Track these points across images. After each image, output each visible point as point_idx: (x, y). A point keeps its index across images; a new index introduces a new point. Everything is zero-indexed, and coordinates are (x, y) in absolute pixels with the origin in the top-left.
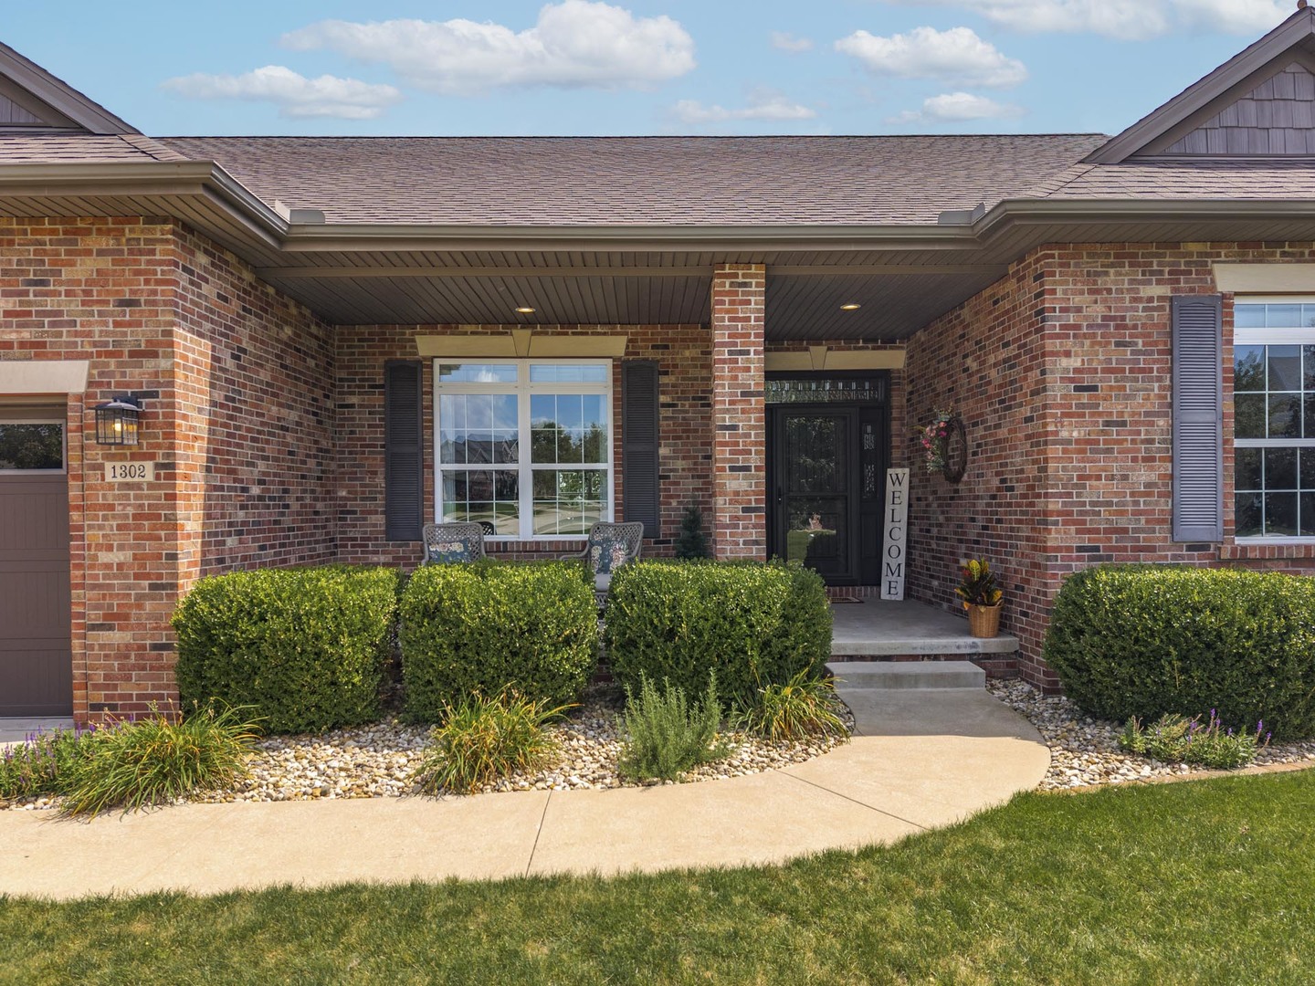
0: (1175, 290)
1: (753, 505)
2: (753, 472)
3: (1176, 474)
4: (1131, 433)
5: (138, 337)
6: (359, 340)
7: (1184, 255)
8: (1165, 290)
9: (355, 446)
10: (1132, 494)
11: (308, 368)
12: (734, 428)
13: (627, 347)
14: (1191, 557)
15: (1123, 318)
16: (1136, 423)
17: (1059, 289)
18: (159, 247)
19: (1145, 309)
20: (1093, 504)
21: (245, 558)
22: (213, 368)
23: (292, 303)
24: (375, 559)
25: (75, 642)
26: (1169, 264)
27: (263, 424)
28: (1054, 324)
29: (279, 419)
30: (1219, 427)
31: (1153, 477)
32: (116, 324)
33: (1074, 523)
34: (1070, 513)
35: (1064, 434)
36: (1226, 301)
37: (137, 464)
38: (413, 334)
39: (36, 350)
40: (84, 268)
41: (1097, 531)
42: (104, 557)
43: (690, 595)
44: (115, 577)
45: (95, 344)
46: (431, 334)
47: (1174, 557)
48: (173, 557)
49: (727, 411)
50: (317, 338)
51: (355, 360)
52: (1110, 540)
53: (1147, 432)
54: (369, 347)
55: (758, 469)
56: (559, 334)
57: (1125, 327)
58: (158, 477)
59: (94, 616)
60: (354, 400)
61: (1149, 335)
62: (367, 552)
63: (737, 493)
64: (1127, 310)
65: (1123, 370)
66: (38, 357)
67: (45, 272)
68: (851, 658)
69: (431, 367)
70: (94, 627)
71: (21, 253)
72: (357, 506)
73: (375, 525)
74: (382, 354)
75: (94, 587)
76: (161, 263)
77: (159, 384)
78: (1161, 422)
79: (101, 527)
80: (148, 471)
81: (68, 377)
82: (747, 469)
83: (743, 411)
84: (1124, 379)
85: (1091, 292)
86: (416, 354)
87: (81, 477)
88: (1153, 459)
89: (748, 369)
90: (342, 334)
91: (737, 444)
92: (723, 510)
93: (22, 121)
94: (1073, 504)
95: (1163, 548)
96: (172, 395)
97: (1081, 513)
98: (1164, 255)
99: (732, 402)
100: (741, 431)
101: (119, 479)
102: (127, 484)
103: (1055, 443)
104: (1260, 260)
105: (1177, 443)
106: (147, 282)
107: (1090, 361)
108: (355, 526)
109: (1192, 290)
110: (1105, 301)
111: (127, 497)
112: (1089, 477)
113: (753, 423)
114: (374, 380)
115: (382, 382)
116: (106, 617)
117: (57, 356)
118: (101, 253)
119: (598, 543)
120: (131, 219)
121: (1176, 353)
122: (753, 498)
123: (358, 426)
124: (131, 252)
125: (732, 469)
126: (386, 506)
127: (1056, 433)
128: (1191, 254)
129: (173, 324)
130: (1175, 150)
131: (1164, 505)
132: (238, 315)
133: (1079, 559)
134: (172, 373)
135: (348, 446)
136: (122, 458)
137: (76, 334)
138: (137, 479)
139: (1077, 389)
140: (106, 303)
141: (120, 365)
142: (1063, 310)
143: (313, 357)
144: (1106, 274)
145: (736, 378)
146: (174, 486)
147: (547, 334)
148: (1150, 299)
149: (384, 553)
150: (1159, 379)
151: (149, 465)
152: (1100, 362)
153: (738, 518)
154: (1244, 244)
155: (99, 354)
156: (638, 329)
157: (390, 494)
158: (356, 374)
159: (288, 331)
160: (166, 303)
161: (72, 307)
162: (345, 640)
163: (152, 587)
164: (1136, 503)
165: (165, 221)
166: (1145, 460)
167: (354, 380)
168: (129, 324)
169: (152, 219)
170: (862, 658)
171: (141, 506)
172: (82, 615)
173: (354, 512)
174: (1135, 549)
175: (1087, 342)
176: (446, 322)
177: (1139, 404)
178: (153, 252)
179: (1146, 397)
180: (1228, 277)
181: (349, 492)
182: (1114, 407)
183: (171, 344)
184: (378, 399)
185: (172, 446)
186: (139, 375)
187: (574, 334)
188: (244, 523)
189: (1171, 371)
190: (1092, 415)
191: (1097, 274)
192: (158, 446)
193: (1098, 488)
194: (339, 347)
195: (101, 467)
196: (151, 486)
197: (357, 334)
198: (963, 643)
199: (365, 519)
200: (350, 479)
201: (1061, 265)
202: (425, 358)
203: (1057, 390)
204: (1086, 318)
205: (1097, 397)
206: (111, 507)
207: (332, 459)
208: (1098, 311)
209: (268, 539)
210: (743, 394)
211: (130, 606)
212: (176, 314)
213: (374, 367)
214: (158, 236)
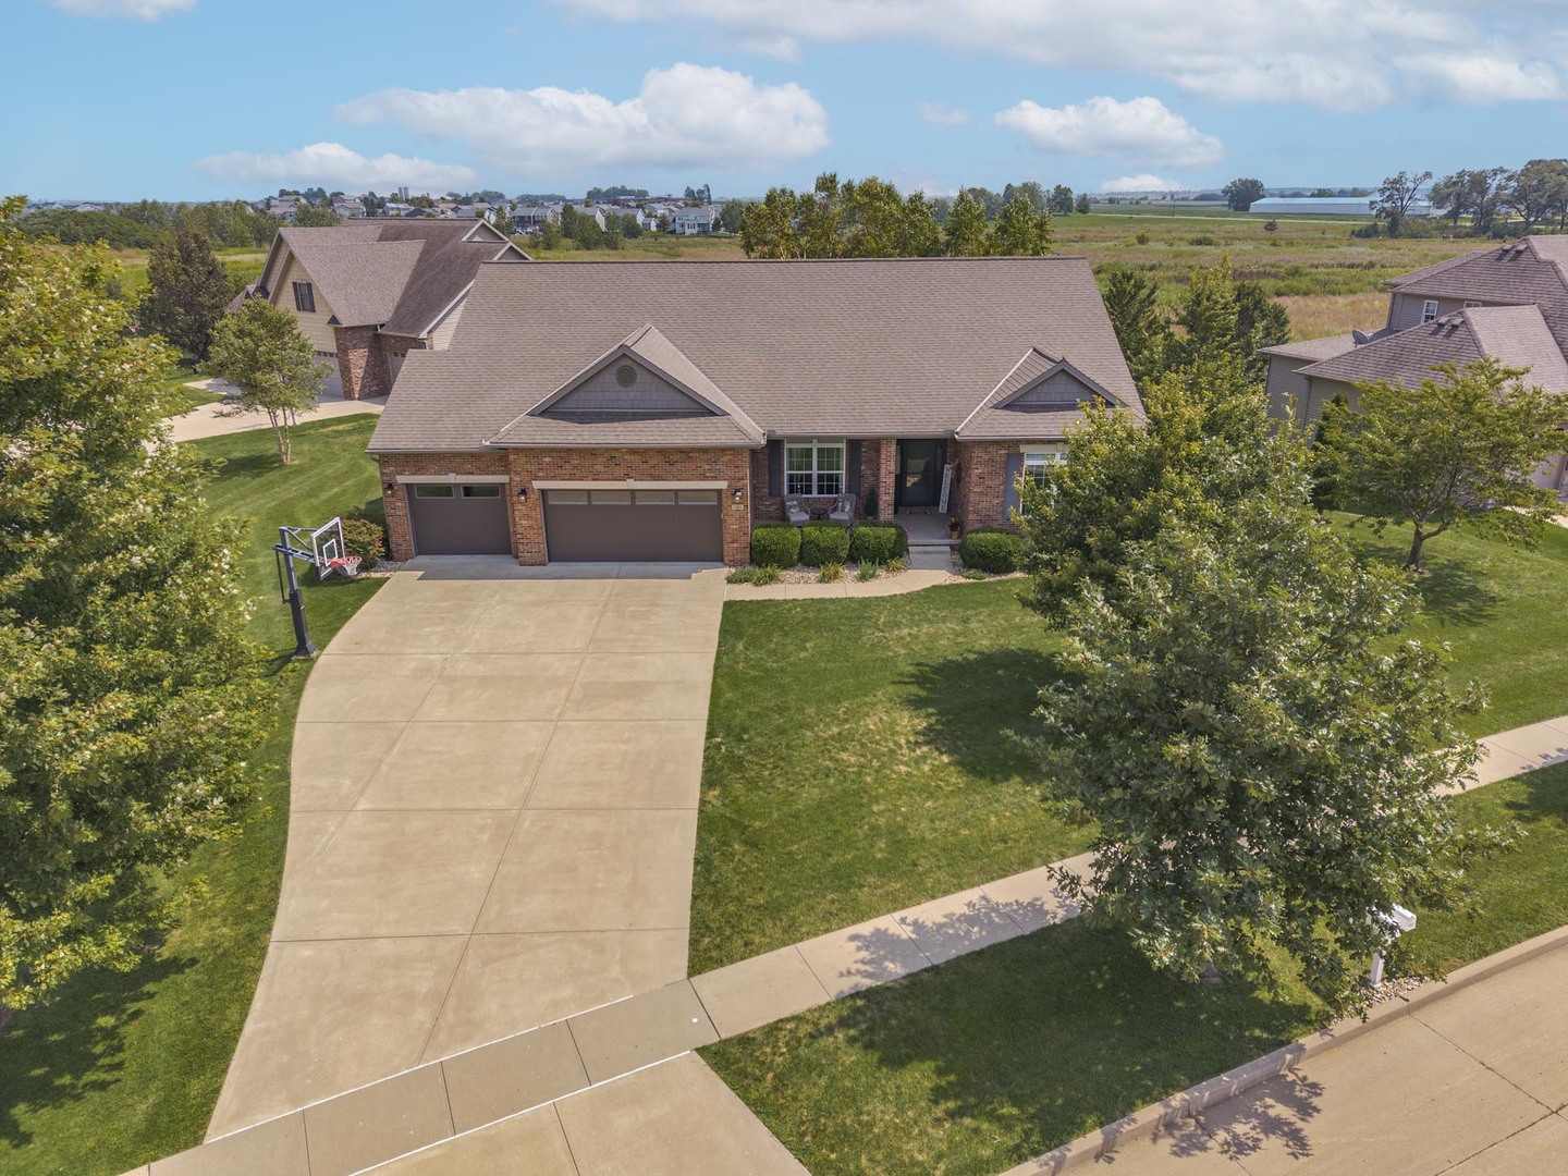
0: (1008, 452)
1: (891, 504)
3: (1005, 501)
4: (993, 490)
5: (739, 475)
7: (1012, 442)
8: (1006, 452)
10: (993, 506)
12: (886, 482)
15: (994, 459)
16: (995, 487)
17: (976, 451)
18: (744, 454)
19: (999, 456)
20: (982, 509)
26: (1008, 444)
28: (974, 461)
31: (999, 501)
32: (734, 472)
33: (976, 513)
34: (975, 511)
35: (975, 489)
36: (1022, 455)
37: (740, 505)
39: (715, 478)
40: (726, 458)
41: (982, 515)
42: (732, 527)
43: (872, 539)
44: (733, 531)
45: (729, 477)
47: (1002, 522)
48: (747, 526)
49: (884, 477)
52: (985, 518)
53: (998, 490)
57: (994, 461)
58: (744, 508)
59: (729, 540)
61: (1001, 464)
63: (886, 500)
64: (995, 457)
65: (993, 473)
66: (716, 480)
67: (716, 460)
68: (916, 546)
70: (729, 543)
71: (711, 455)
72: (759, 486)
73: (765, 492)
75: (729, 534)
76: (744, 457)
77: (744, 486)
78: (1002, 487)
79: (731, 520)
80: (742, 507)
81: (723, 485)
82: (889, 493)
83: (889, 478)
84: (992, 476)
85: (985, 452)
87: (726, 508)
88: (999, 497)
89: (891, 466)
91: (887, 486)
92: (881, 505)
93: (695, 407)
95: (999, 520)
96: (747, 489)
97: (978, 511)
99: (886, 474)
100: (888, 483)
101: (735, 509)
102: (737, 510)
103: (972, 492)
104: (1033, 444)
105: (1006, 492)
106: (741, 462)
107: (983, 471)
108: (759, 492)
109: (1013, 451)
110: (989, 455)
111: (737, 513)
112: (981, 502)
113: (891, 481)
116: (732, 540)
117: (720, 480)
121: (1008, 468)
122: (890, 502)
124: (737, 454)
125: (885, 493)
126: (769, 486)
127: (972, 489)
128: (1014, 442)
129: (747, 471)
131: (1001, 509)
134: (747, 484)
136: (736, 504)
137: (725, 474)
138: (739, 509)
139: (979, 478)
140: (731, 467)
141: (735, 482)
144: (990, 447)
145: (887, 468)
146: (747, 510)
148: (1002, 454)
149: (768, 501)
150: (1002, 475)
151: (742, 505)
152: (986, 471)
153: (886, 507)
155: (730, 479)
157: (770, 482)
160: (746, 467)
161: (723, 468)
163: (743, 534)
164: (994, 508)
166: (996, 497)
168: (737, 472)
170: (919, 546)
171: (740, 515)
172: (726, 540)
173: (758, 488)
174: (992, 520)
175: (983, 466)
177: (997, 482)
178: (742, 454)
179: (998, 480)
180: (1023, 449)
181: (756, 482)
182: (989, 483)
183: (747, 477)
185: (747, 501)
186: (740, 484)
189: (1006, 473)
190: (983, 485)
191: (987, 447)
192: (744, 501)
193: (983, 504)
195: (731, 506)
196: (743, 510)
198: (948, 541)
199: (762, 490)
201: (977, 445)
203: (974, 478)
204: (983, 459)
205: (984, 481)
206: (732, 516)
208: (987, 457)
211: (736, 538)
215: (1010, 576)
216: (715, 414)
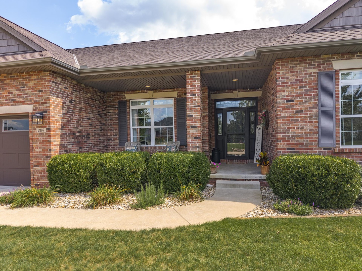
0: (319, 70)
1: (197, 137)
2: (197, 128)
3: (320, 126)
4: (304, 114)
5: (42, 99)
6: (112, 96)
7: (323, 59)
8: (316, 70)
9: (111, 122)
10: (305, 133)
11: (97, 104)
12: (192, 116)
13: (178, 94)
14: (325, 152)
15: (302, 80)
16: (306, 111)
17: (281, 72)
18: (46, 77)
19: (309, 76)
20: (292, 136)
21: (74, 151)
22: (63, 105)
23: (91, 88)
24: (116, 151)
25: (31, 170)
26: (317, 62)
27: (80, 118)
28: (279, 83)
29: (86, 117)
30: (334, 112)
31: (312, 127)
32: (38, 96)
33: (286, 141)
34: (285, 139)
35: (283, 115)
36: (336, 72)
37: (43, 128)
38: (124, 94)
39: (23, 103)
40: (32, 83)
41: (294, 144)
42: (37, 150)
44: (39, 155)
45: (34, 101)
46: (129, 93)
47: (319, 152)
48: (50, 150)
49: (190, 111)
50: (100, 96)
51: (111, 101)
52: (298, 146)
53: (310, 114)
54: (115, 97)
55: (198, 127)
56: (160, 92)
57: (303, 82)
58: (47, 131)
59: (35, 164)
60: (111, 111)
61: (311, 84)
62: (115, 149)
63: (193, 134)
64: (303, 77)
65: (302, 95)
66: (23, 104)
67: (24, 85)
68: (225, 179)
69: (129, 102)
70: (35, 166)
71: (20, 81)
72: (112, 137)
73: (116, 142)
74: (117, 99)
75: (35, 157)
76: (47, 81)
77: (47, 110)
78: (315, 111)
79: (36, 143)
80: (45, 130)
81: (28, 109)
82: (195, 127)
83: (194, 111)
84: (302, 98)
85: (291, 72)
86: (125, 99)
87: (32, 132)
88: (312, 122)
89: (195, 100)
90: (108, 95)
91: (193, 120)
92: (189, 138)
93: (25, 50)
94: (286, 136)
95: (315, 149)
96: (49, 112)
97: (288, 138)
98: (315, 60)
99: (191, 109)
100: (194, 117)
101: (39, 132)
102: (41, 133)
103: (280, 118)
104: (349, 58)
105: (320, 117)
106: (44, 86)
107: (291, 93)
108: (112, 143)
109: (325, 69)
110: (296, 75)
111: (41, 136)
112: (291, 128)
113: (197, 114)
114: (116, 106)
115: (117, 106)
116: (37, 164)
117: (27, 104)
118: (35, 80)
119: (168, 147)
120: (40, 71)
121: (319, 89)
122: (197, 135)
123: (112, 117)
124: (41, 79)
125: (191, 127)
126: (119, 137)
127: (280, 115)
128: (325, 59)
129: (49, 95)
130: (327, 26)
131: (316, 136)
132: (72, 92)
133: (288, 152)
134: (49, 107)
135: (110, 123)
136: (40, 127)
137: (31, 99)
138: (43, 132)
139: (287, 101)
140: (36, 91)
141: (39, 105)
142: (282, 78)
143: (98, 101)
144: (296, 66)
145: (192, 102)
146: (50, 134)
147: (157, 92)
148: (311, 73)
149: (118, 149)
150: (314, 98)
151: (45, 129)
152: (294, 93)
153: (193, 140)
154: (343, 54)
155: (35, 103)
156: (180, 89)
157: (120, 134)
158: (112, 104)
159: (89, 95)
160: (48, 91)
161: (29, 92)
162: (81, 171)
163: (46, 157)
164: (307, 135)
165: (48, 71)
166: (309, 122)
167: (111, 106)
168: (41, 96)
169: (45, 71)
170: (228, 179)
171: (44, 138)
172: (33, 164)
173: (112, 139)
174: (306, 149)
175: (290, 88)
176: (132, 90)
177: (307, 105)
178: (45, 79)
179: (309, 103)
180: (337, 65)
181: (110, 134)
182: (299, 107)
183: (49, 100)
184: (117, 111)
185: (50, 124)
186: (43, 108)
187: (164, 92)
188: (73, 142)
189: (318, 95)
190: (292, 109)
191: (293, 67)
192: (47, 124)
193: (294, 131)
194: (108, 98)
195: (36, 129)
196: (46, 134)
197: (112, 94)
198: (258, 176)
199: (114, 141)
200: (110, 131)
201: (282, 65)
202: (127, 100)
203: (280, 102)
204: (290, 80)
205: (293, 104)
206: (38, 139)
207: (106, 126)
208: (294, 78)
209: (82, 146)
210: (194, 106)
211: (42, 162)
212: (50, 93)
213: (116, 103)
214: (46, 75)
215: (345, 213)
216: (37, 52)
